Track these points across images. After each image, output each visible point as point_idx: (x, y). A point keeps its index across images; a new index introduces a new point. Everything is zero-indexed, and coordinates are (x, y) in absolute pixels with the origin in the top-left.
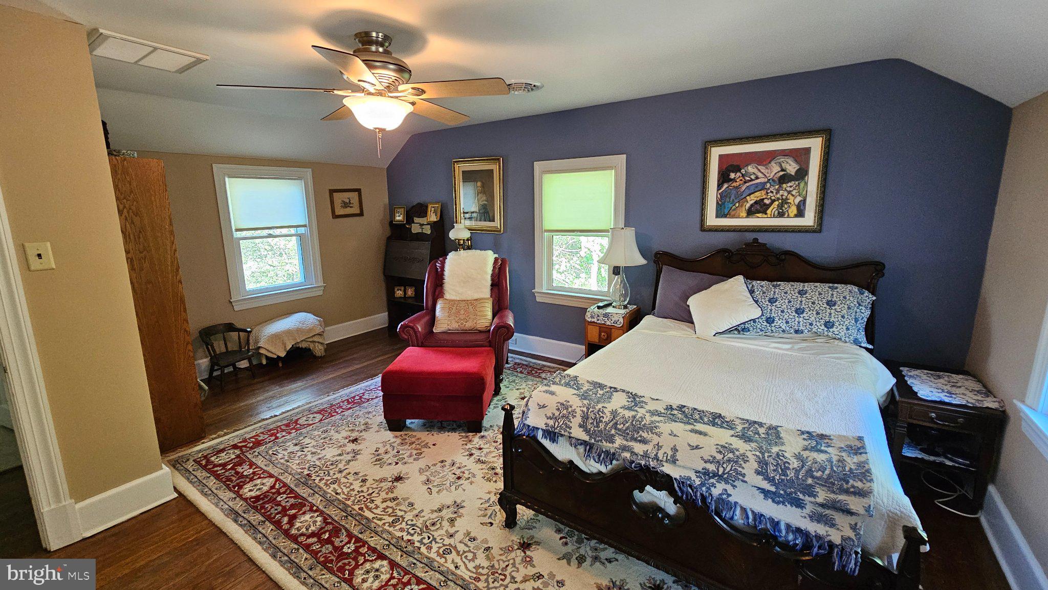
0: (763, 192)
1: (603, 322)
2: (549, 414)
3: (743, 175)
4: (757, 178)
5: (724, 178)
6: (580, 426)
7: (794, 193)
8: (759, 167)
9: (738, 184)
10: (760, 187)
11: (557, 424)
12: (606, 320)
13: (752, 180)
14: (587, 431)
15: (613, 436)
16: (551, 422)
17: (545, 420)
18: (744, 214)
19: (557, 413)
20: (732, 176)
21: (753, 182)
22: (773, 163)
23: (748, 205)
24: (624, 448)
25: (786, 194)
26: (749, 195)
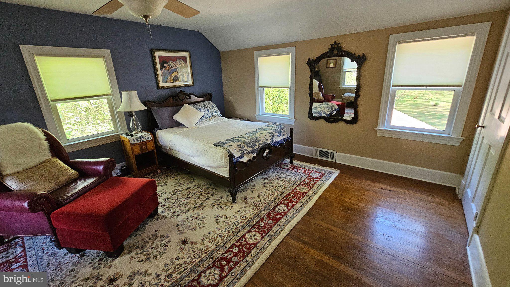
0: (176, 72)
1: (141, 141)
2: (238, 151)
3: (169, 65)
4: (174, 67)
5: (162, 67)
6: (248, 147)
7: (185, 72)
8: (173, 62)
9: (168, 68)
10: (175, 70)
11: (243, 151)
12: (143, 139)
13: (172, 67)
14: (250, 147)
15: (255, 144)
16: (241, 152)
17: (239, 153)
18: (172, 81)
19: (240, 148)
20: (165, 65)
21: (173, 68)
22: (177, 61)
23: (173, 77)
24: (259, 144)
25: (183, 73)
26: (172, 73)
